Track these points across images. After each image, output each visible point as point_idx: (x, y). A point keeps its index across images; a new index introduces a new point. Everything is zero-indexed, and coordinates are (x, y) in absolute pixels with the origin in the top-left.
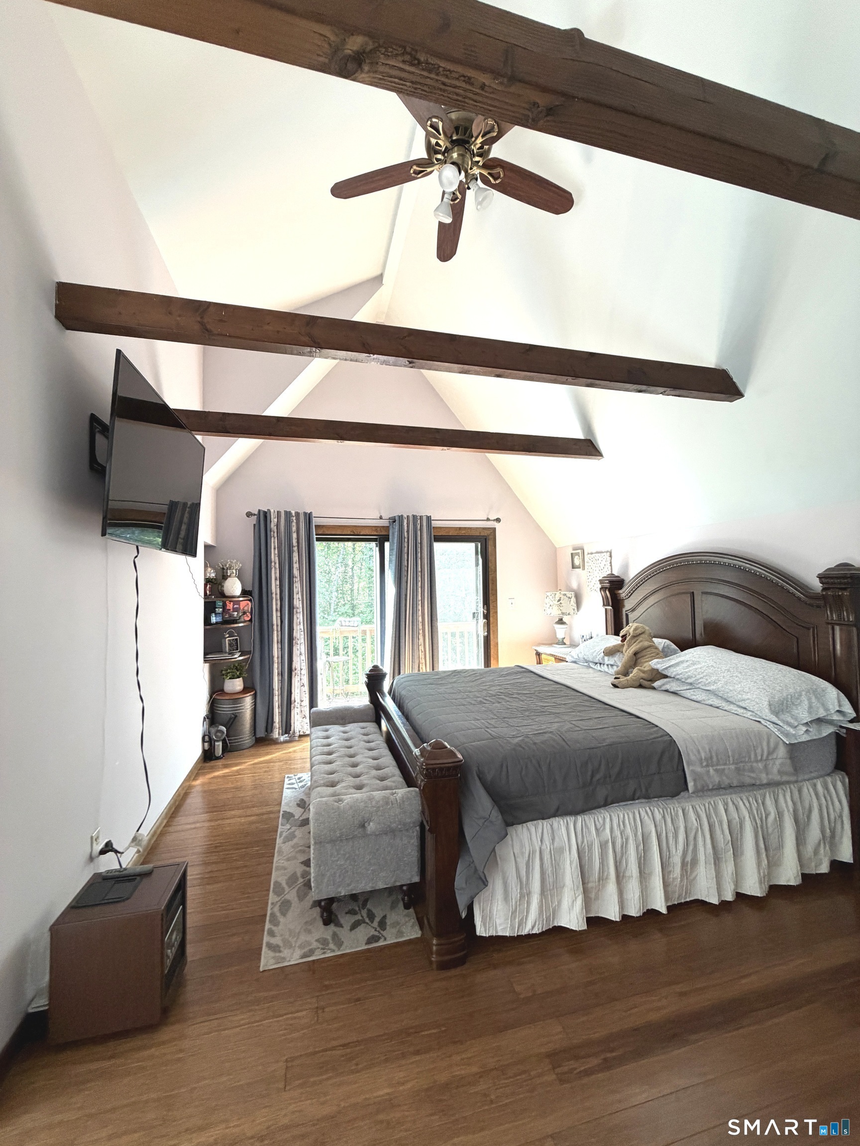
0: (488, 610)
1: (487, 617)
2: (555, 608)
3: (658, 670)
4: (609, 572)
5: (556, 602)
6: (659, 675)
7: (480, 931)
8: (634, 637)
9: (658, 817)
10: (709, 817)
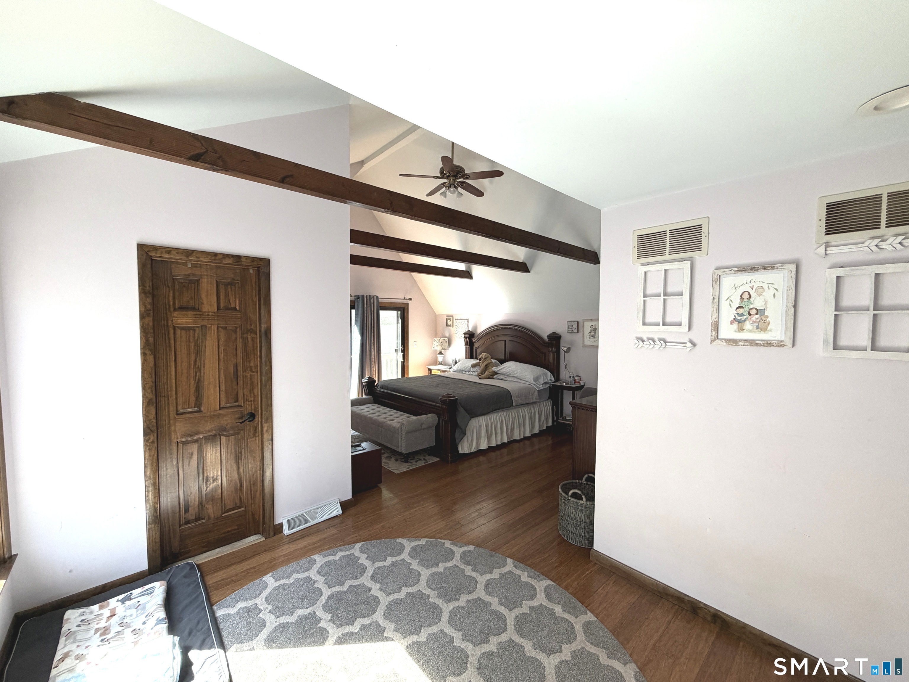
0: (404, 348)
1: (403, 351)
2: (439, 347)
3: (495, 371)
4: (467, 330)
5: (440, 344)
6: (496, 373)
7: (461, 452)
8: (484, 359)
9: (505, 415)
10: (517, 414)
